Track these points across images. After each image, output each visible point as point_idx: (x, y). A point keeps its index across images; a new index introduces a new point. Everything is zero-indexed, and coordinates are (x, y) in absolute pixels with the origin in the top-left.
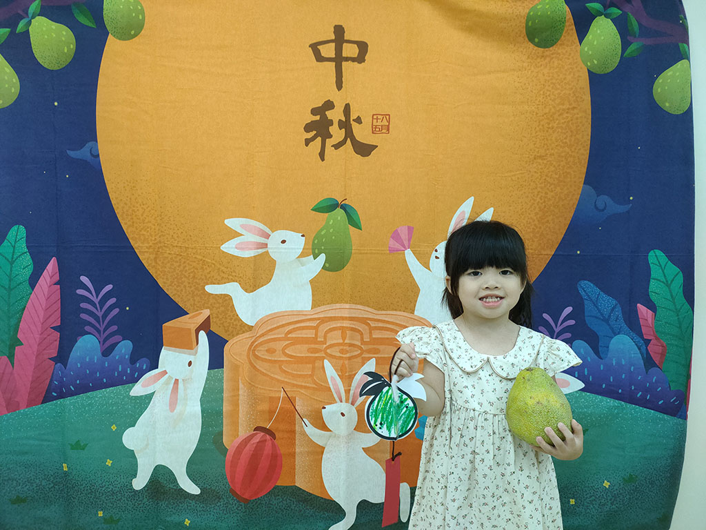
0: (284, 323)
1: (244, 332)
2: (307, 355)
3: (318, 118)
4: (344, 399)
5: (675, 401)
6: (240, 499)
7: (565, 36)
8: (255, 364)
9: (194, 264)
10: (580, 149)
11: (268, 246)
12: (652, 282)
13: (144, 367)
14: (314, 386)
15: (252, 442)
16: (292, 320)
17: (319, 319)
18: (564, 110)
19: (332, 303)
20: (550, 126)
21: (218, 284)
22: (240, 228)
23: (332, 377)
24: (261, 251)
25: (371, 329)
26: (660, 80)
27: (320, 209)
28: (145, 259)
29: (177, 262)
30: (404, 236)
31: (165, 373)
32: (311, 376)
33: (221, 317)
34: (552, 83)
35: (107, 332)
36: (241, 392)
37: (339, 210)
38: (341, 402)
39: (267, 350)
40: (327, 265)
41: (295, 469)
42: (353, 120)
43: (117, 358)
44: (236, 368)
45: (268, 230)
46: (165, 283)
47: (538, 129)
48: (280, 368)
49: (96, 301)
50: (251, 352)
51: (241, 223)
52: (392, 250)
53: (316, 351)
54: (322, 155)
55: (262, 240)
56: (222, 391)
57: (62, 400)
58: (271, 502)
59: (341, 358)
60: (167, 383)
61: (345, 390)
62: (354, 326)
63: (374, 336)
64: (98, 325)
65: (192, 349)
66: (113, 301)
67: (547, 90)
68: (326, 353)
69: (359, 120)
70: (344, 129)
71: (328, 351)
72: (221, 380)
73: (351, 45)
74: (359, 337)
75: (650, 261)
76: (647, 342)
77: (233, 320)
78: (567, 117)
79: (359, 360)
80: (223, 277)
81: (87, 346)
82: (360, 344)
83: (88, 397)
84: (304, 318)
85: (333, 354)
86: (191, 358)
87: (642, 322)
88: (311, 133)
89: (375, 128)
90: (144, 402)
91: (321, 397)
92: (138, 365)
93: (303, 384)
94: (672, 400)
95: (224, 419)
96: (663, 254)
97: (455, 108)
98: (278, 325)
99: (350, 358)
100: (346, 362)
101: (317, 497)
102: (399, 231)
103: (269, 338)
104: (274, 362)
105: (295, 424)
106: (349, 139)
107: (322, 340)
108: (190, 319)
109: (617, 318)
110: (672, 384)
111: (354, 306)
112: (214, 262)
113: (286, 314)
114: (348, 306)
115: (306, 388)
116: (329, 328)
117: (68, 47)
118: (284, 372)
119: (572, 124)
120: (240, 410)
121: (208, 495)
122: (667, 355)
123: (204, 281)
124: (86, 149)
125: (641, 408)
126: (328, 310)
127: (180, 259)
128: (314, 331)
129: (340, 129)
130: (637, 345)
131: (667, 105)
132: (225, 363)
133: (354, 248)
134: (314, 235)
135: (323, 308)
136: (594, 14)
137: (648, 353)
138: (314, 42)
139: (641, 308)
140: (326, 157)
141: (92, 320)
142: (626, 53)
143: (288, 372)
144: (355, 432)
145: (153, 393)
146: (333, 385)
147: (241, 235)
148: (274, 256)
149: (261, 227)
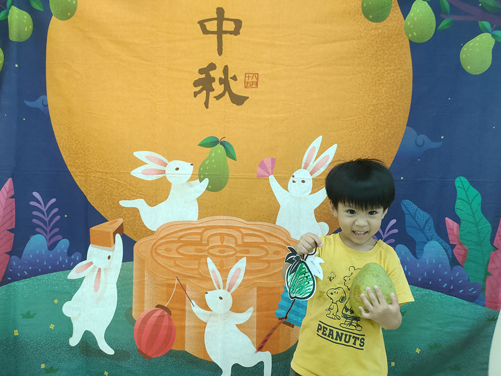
0: (177, 230)
1: (148, 236)
2: (194, 254)
3: (203, 76)
4: (221, 286)
5: (473, 291)
6: (145, 356)
7: (392, 14)
8: (157, 259)
9: (112, 185)
10: (403, 100)
11: (166, 172)
12: (458, 201)
13: (78, 259)
14: (199, 277)
15: (154, 315)
16: (183, 228)
17: (203, 227)
18: (391, 70)
19: (214, 214)
20: (381, 82)
21: (129, 200)
22: (145, 158)
23: (213, 271)
24: (161, 176)
25: (243, 235)
26: (464, 49)
27: (204, 145)
28: (78, 180)
29: (99, 183)
30: (268, 165)
31: (91, 263)
32: (198, 269)
33: (131, 224)
34: (383, 49)
35: (52, 233)
36: (146, 279)
37: (219, 146)
39: (166, 250)
40: (210, 187)
41: (184, 338)
42: (231, 78)
43: (59, 251)
44: (142, 262)
45: (165, 160)
46: (91, 198)
47: (371, 84)
48: (175, 262)
49: (45, 210)
50: (153, 250)
51: (146, 155)
52: (259, 176)
53: (202, 251)
54: (206, 104)
55: (162, 168)
56: (132, 278)
57: (15, 282)
58: (168, 361)
59: (220, 256)
60: (93, 271)
61: (223, 280)
62: (228, 233)
63: (245, 241)
64: (45, 228)
66: (56, 210)
67: (379, 54)
68: (209, 253)
69: (234, 78)
70: (223, 85)
71: (210, 251)
72: (132, 270)
73: (229, 22)
74: (234, 241)
75: (457, 185)
76: (453, 246)
77: (140, 227)
78: (394, 75)
79: (234, 258)
80: (132, 195)
81: (37, 243)
82: (233, 246)
83: (38, 279)
84: (192, 226)
85: (214, 253)
86: (110, 254)
87: (449, 231)
88: (198, 87)
89: (247, 84)
90: (76, 284)
91: (204, 285)
92: (73, 257)
93: (191, 275)
94: (470, 290)
95: (133, 298)
96: (466, 180)
97: (308, 68)
98: (173, 231)
99: (227, 257)
100: (224, 259)
101: (201, 360)
102: (265, 162)
103: (167, 240)
104: (171, 258)
105: (185, 304)
106: (227, 92)
107: (206, 243)
108: (109, 224)
109: (430, 229)
110: (470, 278)
111: (230, 218)
112: (126, 184)
113: (179, 223)
114: (225, 217)
115: (193, 277)
116: (211, 234)
117: (28, 27)
118: (178, 266)
119: (398, 81)
120: (146, 292)
121: (120, 354)
122: (468, 256)
123: (119, 197)
124: (39, 101)
125: (446, 295)
126: (210, 221)
127: (102, 181)
128: (200, 236)
129: (221, 85)
130: (444, 248)
131: (469, 68)
132: (134, 258)
133: (230, 174)
134: (200, 165)
135: (206, 219)
137: (453, 254)
138: (201, 19)
139: (449, 221)
140: (209, 106)
141: (41, 224)
142: (439, 28)
143: (180, 266)
144: (230, 312)
145: (84, 277)
146: (213, 276)
147: (146, 164)
148: (169, 180)
149: (161, 159)
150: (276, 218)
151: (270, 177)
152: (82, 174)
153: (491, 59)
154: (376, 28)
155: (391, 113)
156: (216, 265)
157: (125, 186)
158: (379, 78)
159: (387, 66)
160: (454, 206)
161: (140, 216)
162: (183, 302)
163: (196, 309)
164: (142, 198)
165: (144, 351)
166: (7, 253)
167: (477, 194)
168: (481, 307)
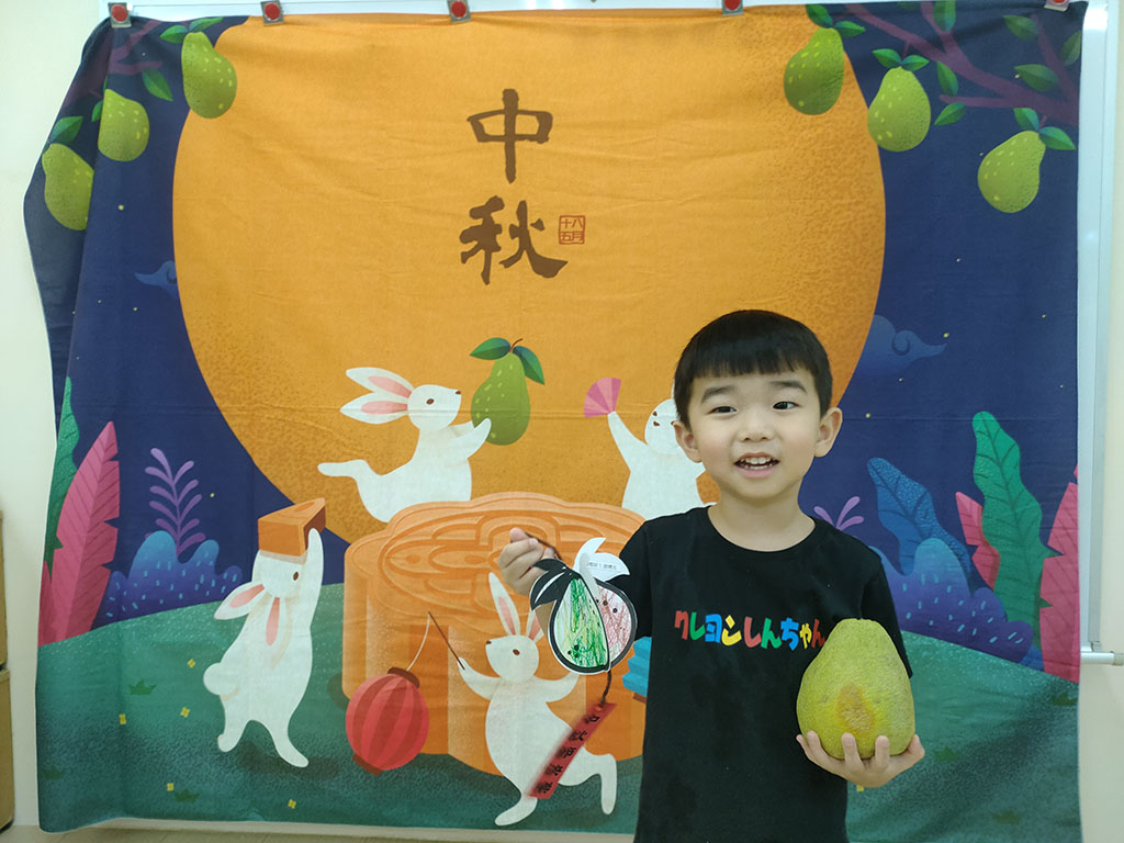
0: (431, 519)
1: (373, 532)
2: (463, 566)
3: (479, 222)
5: (1015, 638)
6: (368, 768)
7: (843, 98)
8: (390, 577)
9: (303, 433)
10: (868, 263)
11: (409, 408)
12: (979, 460)
13: (234, 579)
14: (474, 611)
15: (386, 688)
16: (444, 516)
17: (481, 513)
18: (844, 206)
19: (501, 489)
20: (823, 229)
22: (368, 381)
23: (500, 598)
24: (398, 415)
25: (559, 529)
26: (987, 162)
27: (480, 354)
28: (234, 426)
29: (278, 430)
30: (607, 391)
31: (261, 588)
32: (471, 596)
33: (340, 509)
34: (826, 166)
35: (187, 528)
36: (369, 617)
37: (510, 354)
38: (514, 633)
39: (408, 559)
40: (494, 436)
41: (446, 731)
42: (532, 225)
43: (198, 564)
44: (362, 583)
45: (407, 385)
46: (261, 459)
47: (804, 233)
48: (426, 583)
49: (173, 484)
50: (384, 560)
51: (370, 375)
52: (589, 414)
53: (478, 560)
54: (486, 276)
55: (400, 399)
56: (341, 616)
57: (120, 623)
58: (414, 776)
60: (263, 603)
61: (520, 618)
62: (529, 524)
63: (563, 539)
64: (173, 517)
65: (298, 554)
66: (194, 484)
67: (819, 177)
68: (494, 565)
69: (539, 225)
70: (517, 239)
72: (340, 600)
73: (527, 117)
75: (976, 429)
76: (972, 549)
77: (357, 515)
78: (848, 216)
80: (344, 453)
81: (158, 547)
83: (156, 619)
84: (460, 512)
86: (297, 568)
87: (963, 519)
88: (469, 244)
89: (564, 236)
90: (232, 629)
91: (485, 626)
92: (225, 575)
93: (459, 608)
94: (1010, 638)
95: (344, 657)
96: (993, 418)
97: (681, 204)
98: (424, 521)
101: (480, 772)
102: (600, 387)
103: (410, 540)
104: (417, 575)
105: (447, 665)
106: (525, 253)
107: (487, 544)
108: (296, 510)
109: (927, 514)
110: (1008, 612)
111: (531, 495)
112: (331, 430)
113: (434, 506)
114: (524, 495)
115: (463, 613)
116: (496, 526)
117: (142, 132)
118: (433, 590)
119: (856, 226)
120: (369, 642)
121: (319, 767)
122: (1000, 568)
123: (317, 457)
124: (161, 272)
125: (964, 649)
126: (492, 502)
127: (283, 427)
128: (474, 532)
129: (513, 238)
130: (957, 554)
131: (996, 198)
132: (346, 576)
133: (532, 410)
134: (474, 392)
135: (488, 498)
136: (885, 65)
137: (973, 565)
138: (474, 113)
139: (963, 499)
140: (491, 279)
141: (166, 511)
142: (938, 120)
143: (437, 591)
144: (535, 678)
145: (246, 616)
146: (501, 609)
147: (370, 392)
148: (415, 422)
149: (398, 381)
150: (623, 495)
151: (609, 415)
152: (245, 413)
153: (1038, 182)
154: (811, 127)
155: (844, 288)
157: (329, 436)
158: (820, 222)
159: (836, 197)
160: (972, 470)
161: (358, 494)
162: (444, 662)
163: (469, 674)
164: (362, 458)
165: (365, 758)
166: (104, 565)
167: (1012, 447)
168: (1035, 672)
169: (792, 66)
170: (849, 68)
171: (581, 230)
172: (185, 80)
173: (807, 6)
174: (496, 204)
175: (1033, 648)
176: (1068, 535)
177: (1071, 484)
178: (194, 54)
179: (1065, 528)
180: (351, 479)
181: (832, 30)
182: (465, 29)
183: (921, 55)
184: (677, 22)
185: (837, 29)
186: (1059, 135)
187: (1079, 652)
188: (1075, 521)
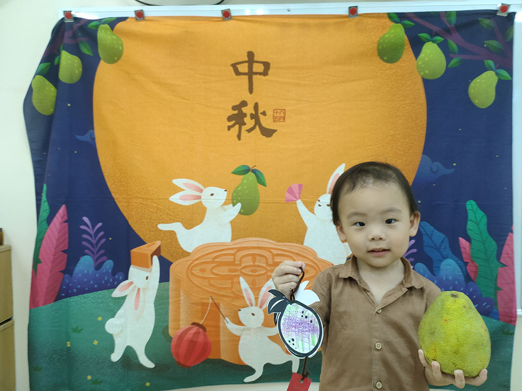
0: (212, 251)
1: (184, 257)
2: (228, 274)
3: (236, 112)
5: (486, 305)
6: (184, 366)
7: (405, 56)
8: (192, 279)
9: (151, 210)
11: (202, 198)
12: (469, 223)
13: (121, 278)
14: (233, 295)
15: (190, 332)
16: (217, 249)
17: (236, 248)
19: (246, 236)
22: (182, 185)
23: (245, 289)
24: (197, 201)
25: (274, 255)
26: (472, 84)
27: (237, 172)
28: (121, 206)
29: (139, 208)
30: (296, 190)
31: (132, 283)
32: (231, 288)
33: (168, 246)
35: (99, 254)
36: (182, 298)
37: (251, 173)
39: (200, 270)
40: (242, 211)
42: (261, 113)
43: (105, 271)
44: (178, 282)
45: (201, 187)
46: (132, 222)
48: (209, 282)
49: (92, 233)
50: (189, 271)
51: (183, 182)
52: (288, 201)
53: (235, 271)
54: (239, 137)
55: (198, 194)
56: (168, 298)
57: (68, 298)
59: (251, 276)
60: (133, 290)
62: (259, 253)
63: (276, 260)
64: (93, 249)
68: (241, 272)
69: (264, 113)
70: (254, 120)
71: (243, 271)
72: (167, 290)
73: (258, 64)
74: (265, 261)
75: (468, 208)
76: (466, 264)
77: (176, 249)
79: (265, 277)
80: (170, 219)
81: (85, 263)
82: (264, 265)
83: (85, 297)
84: (226, 247)
85: (247, 273)
87: (463, 250)
88: (232, 122)
89: (276, 118)
91: (237, 303)
93: (225, 294)
94: (484, 304)
95: (170, 317)
96: (475, 203)
98: (208, 252)
99: (258, 276)
100: (256, 278)
101: (236, 364)
102: (293, 188)
103: (201, 261)
104: (205, 278)
105: (220, 321)
106: (257, 126)
107: (238, 263)
108: (147, 247)
109: (446, 248)
110: (483, 293)
111: (261, 239)
112: (165, 209)
113: (213, 245)
114: (257, 239)
115: (227, 297)
116: (243, 254)
117: (79, 70)
118: (212, 285)
119: (413, 113)
120: (182, 310)
121: (160, 368)
122: (479, 273)
123: (158, 221)
124: (88, 135)
127: (142, 207)
128: (233, 257)
129: (252, 119)
130: (459, 266)
131: (477, 101)
132: (171, 279)
133: (261, 199)
134: (233, 190)
135: (239, 241)
136: (424, 41)
137: (467, 272)
138: (234, 62)
139: (462, 241)
140: (242, 138)
141: (89, 246)
142: (449, 66)
143: (214, 286)
144: (262, 327)
145: (126, 296)
146: (246, 294)
147: (184, 190)
148: (205, 204)
149: (197, 185)
151: (297, 201)
152: (125, 200)
153: (495, 95)
154: (390, 69)
156: (248, 284)
157: (164, 211)
158: (396, 112)
159: (402, 100)
160: (466, 227)
161: (177, 239)
162: (218, 320)
163: (231, 326)
165: (182, 363)
166: (61, 271)
167: (483, 216)
168: (496, 321)
169: (381, 41)
170: (407, 41)
171: (283, 115)
172: (99, 46)
173: (388, 13)
174: (244, 104)
175: (494, 310)
176: (509, 257)
177: (510, 233)
178: (103, 35)
179: (508, 254)
180: (174, 231)
181: (399, 24)
182: (230, 23)
183: (441, 37)
184: (328, 21)
185: (402, 24)
186: (505, 73)
187: (516, 312)
188: (512, 251)
